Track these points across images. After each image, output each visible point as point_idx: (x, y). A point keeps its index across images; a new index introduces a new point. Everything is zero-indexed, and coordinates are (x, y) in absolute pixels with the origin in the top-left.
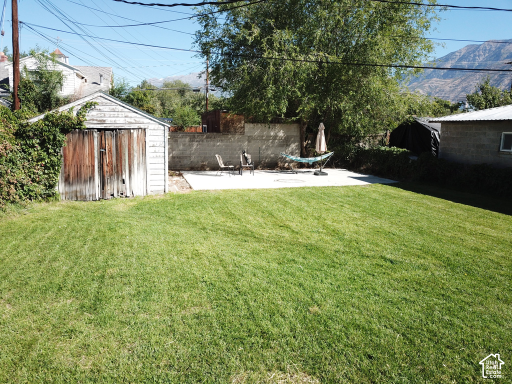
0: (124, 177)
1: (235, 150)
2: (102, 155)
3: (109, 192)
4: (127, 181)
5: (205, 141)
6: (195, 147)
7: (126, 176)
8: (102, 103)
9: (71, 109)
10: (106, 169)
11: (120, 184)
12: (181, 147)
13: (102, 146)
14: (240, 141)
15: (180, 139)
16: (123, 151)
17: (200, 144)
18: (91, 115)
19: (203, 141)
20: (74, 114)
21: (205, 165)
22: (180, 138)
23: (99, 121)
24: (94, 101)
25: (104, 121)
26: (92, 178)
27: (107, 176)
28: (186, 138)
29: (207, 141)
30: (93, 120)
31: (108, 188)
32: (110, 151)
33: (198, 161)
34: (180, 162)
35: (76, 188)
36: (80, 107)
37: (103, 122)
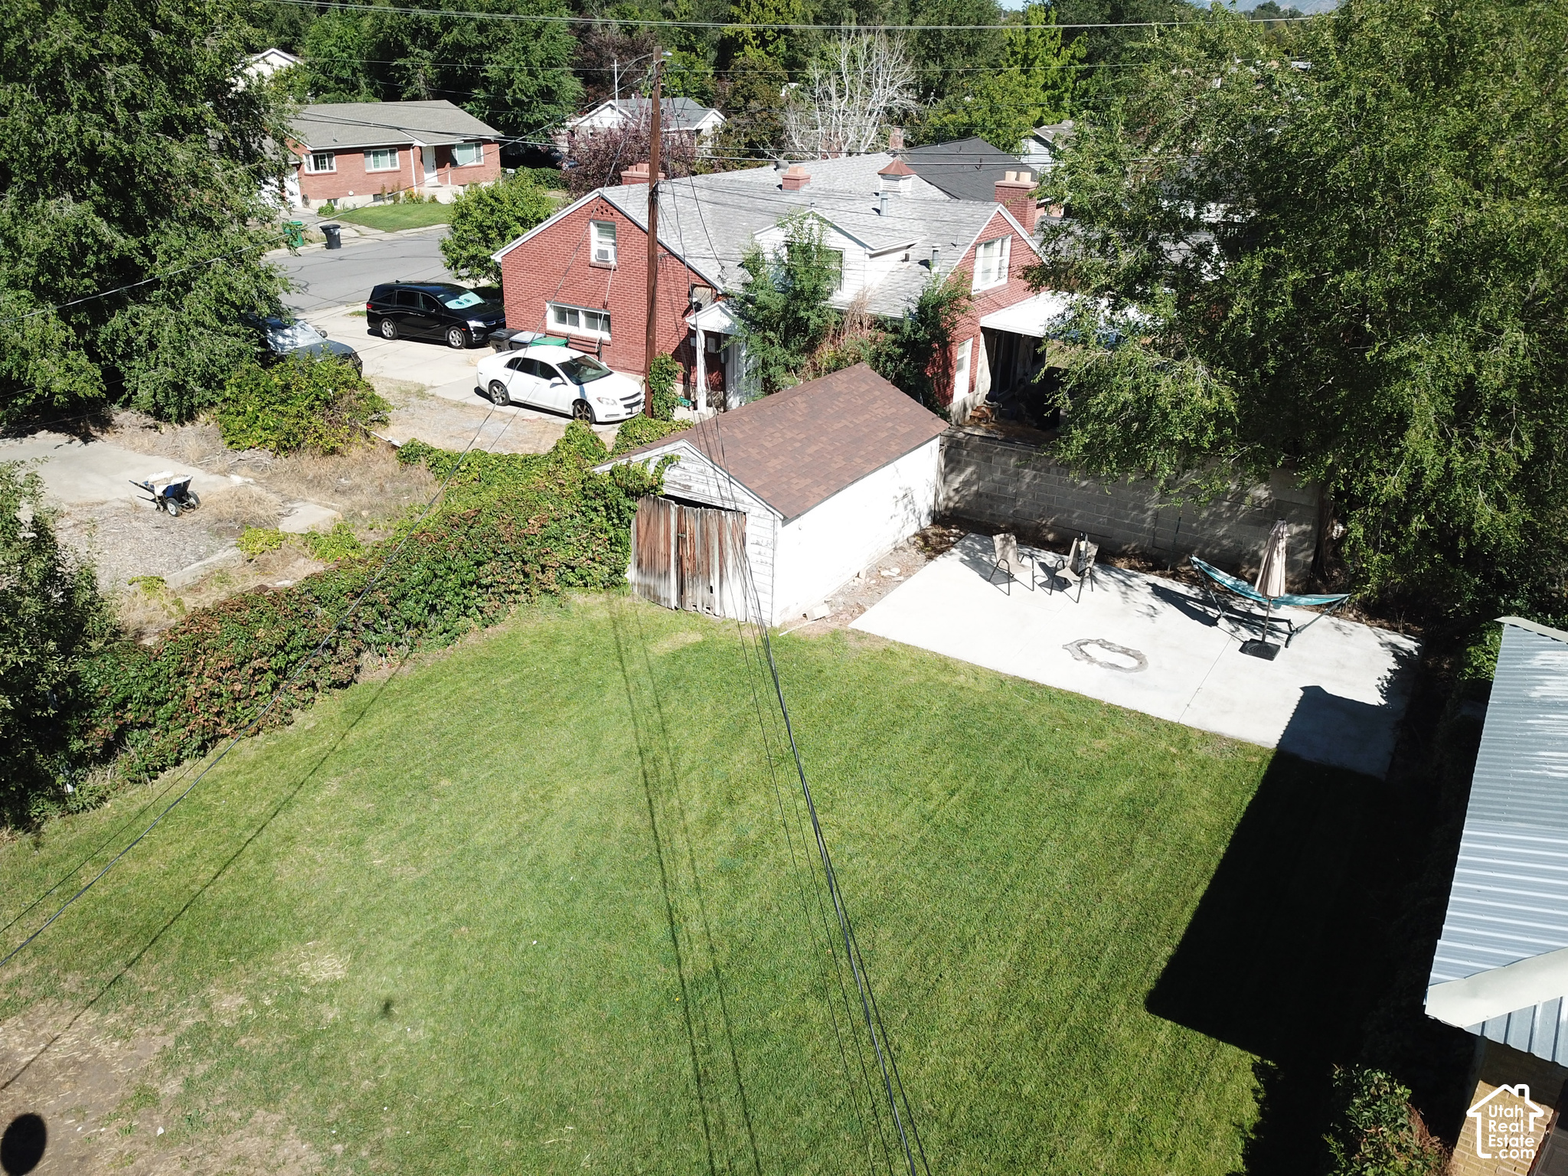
0: (712, 584)
1: (1125, 507)
2: (680, 540)
3: (690, 600)
4: (716, 589)
5: (1054, 470)
6: (1027, 480)
7: (715, 582)
8: (687, 459)
9: (648, 461)
10: (687, 564)
11: (707, 593)
12: (998, 476)
13: (681, 530)
14: (1140, 488)
15: (998, 458)
16: (710, 542)
17: (1041, 476)
18: (670, 475)
19: (1048, 471)
20: (651, 468)
21: (1044, 526)
22: (997, 453)
23: (684, 486)
24: (677, 453)
25: (690, 487)
26: (667, 573)
27: (688, 575)
28: (1011, 456)
29: (1058, 471)
30: (675, 483)
31: (688, 592)
32: (692, 538)
33: (1031, 514)
34: (991, 506)
35: (651, 581)
36: (659, 459)
37: (688, 488)
